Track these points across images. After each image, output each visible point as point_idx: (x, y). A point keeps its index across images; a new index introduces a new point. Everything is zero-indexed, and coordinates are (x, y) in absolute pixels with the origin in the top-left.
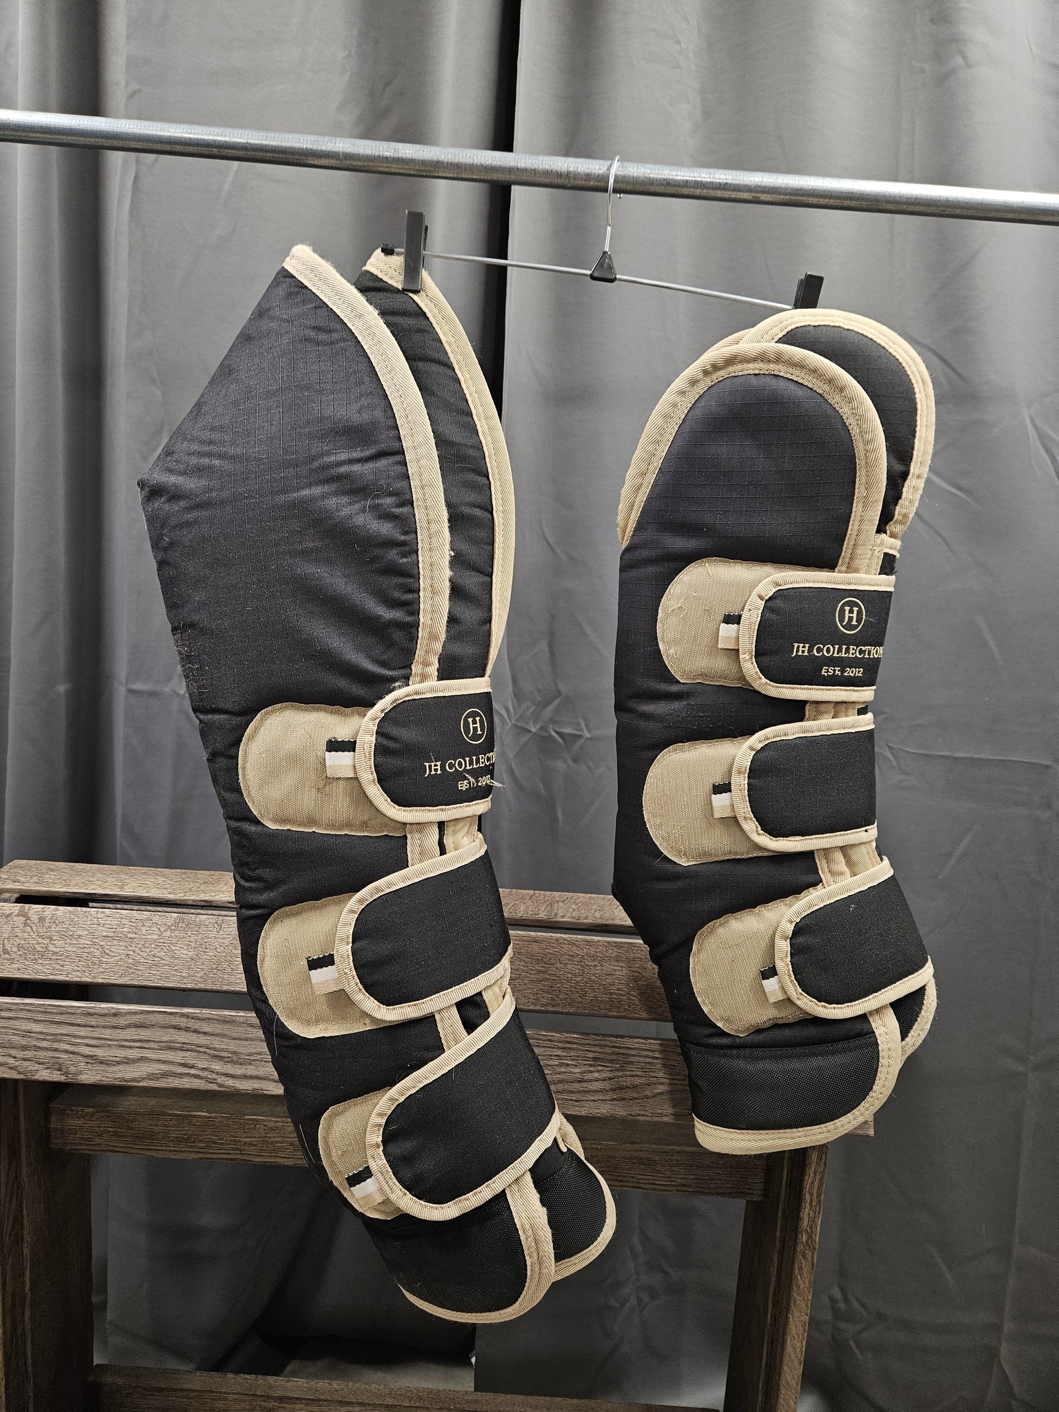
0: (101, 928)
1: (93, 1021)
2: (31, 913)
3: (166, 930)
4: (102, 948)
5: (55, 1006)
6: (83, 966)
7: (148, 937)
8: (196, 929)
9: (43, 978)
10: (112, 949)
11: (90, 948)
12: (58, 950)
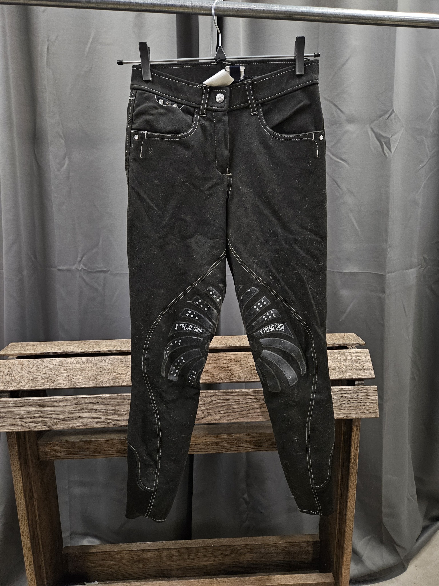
0: (55, 366)
1: (57, 404)
2: (24, 363)
3: (83, 364)
5: (40, 399)
6: (50, 382)
7: (76, 368)
8: (95, 362)
9: (33, 388)
11: (51, 374)
12: (38, 377)
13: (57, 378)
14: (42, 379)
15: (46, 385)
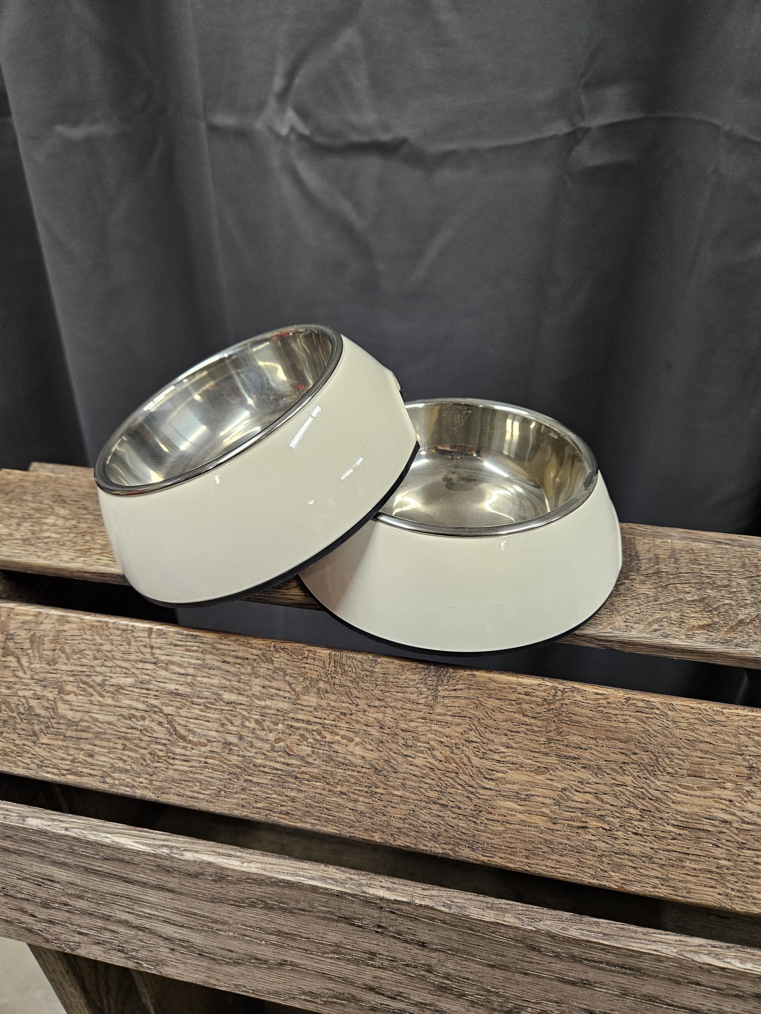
0: (163, 673)
3: (306, 690)
4: (169, 722)
6: (135, 761)
7: (268, 703)
8: (377, 692)
10: (191, 727)
11: (143, 718)
12: (78, 716)
13: (173, 744)
14: (98, 735)
15: (116, 775)
